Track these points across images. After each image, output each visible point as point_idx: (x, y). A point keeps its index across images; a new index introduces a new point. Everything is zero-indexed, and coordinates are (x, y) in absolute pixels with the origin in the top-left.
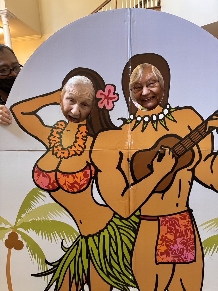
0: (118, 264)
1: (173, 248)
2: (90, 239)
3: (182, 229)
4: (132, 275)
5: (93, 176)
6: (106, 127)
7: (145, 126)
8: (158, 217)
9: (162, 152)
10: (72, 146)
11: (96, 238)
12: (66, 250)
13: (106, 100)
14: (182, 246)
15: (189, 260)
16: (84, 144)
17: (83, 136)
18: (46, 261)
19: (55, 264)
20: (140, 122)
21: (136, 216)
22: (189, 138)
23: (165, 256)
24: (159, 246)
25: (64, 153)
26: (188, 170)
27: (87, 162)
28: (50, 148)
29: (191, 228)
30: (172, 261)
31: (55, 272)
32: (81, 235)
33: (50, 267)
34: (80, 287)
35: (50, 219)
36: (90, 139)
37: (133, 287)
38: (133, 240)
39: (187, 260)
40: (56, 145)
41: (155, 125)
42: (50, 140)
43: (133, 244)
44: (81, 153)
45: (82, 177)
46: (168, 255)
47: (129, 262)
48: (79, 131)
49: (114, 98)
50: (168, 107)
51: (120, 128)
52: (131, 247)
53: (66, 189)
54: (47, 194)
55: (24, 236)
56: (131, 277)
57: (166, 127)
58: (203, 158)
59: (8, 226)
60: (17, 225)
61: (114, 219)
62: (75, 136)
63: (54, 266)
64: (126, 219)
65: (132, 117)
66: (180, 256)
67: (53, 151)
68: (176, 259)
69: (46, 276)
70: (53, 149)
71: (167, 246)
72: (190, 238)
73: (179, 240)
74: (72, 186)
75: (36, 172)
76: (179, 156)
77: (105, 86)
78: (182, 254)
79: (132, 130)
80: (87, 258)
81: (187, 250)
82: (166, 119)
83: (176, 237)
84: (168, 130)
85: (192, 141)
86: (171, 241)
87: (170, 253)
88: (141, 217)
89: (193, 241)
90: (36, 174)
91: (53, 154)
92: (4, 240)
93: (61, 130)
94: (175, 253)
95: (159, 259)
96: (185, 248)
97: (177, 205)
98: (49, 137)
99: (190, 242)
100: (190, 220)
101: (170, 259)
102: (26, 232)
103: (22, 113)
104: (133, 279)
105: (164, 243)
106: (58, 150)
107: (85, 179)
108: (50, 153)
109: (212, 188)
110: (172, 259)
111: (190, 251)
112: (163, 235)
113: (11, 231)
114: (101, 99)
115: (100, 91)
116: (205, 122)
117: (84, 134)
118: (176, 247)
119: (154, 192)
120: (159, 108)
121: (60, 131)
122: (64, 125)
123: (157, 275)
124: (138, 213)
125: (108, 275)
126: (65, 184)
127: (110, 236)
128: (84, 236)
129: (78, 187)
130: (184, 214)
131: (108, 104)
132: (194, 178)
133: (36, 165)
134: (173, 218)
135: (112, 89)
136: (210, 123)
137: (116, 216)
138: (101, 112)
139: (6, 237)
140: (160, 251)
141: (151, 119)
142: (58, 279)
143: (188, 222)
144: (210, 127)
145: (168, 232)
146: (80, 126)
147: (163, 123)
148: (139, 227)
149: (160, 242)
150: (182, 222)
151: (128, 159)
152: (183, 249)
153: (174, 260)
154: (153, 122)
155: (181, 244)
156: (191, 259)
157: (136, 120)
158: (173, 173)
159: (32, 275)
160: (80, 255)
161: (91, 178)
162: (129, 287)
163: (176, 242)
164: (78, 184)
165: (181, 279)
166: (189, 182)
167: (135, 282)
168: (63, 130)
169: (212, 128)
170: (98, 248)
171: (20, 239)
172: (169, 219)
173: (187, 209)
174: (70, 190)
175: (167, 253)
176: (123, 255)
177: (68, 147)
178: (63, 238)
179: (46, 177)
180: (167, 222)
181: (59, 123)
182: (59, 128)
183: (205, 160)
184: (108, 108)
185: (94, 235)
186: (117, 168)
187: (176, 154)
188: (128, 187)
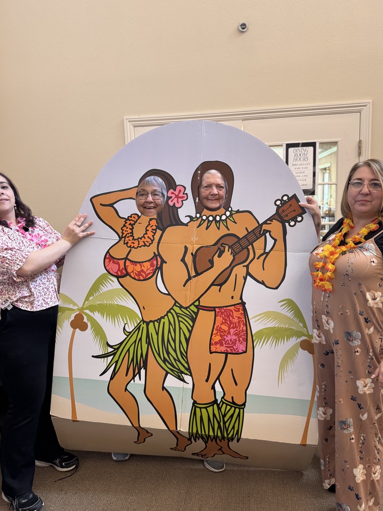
0: (175, 351)
1: (227, 339)
2: (151, 324)
3: (236, 320)
4: (187, 363)
5: (158, 266)
6: (174, 223)
7: (209, 224)
8: (215, 308)
9: (222, 249)
10: (142, 237)
11: (156, 324)
12: (128, 334)
13: (176, 199)
14: (234, 337)
15: (241, 351)
16: (153, 236)
17: (152, 229)
18: (108, 344)
19: (116, 347)
20: (205, 220)
21: (195, 306)
22: (246, 238)
23: (218, 345)
24: (214, 335)
25: (134, 243)
26: (244, 266)
27: (154, 253)
28: (122, 237)
29: (244, 320)
30: (225, 351)
31: (114, 354)
32: (143, 320)
33: (110, 350)
34: (136, 371)
35: (116, 303)
36: (159, 232)
37: (186, 374)
38: (190, 328)
39: (238, 351)
40: (128, 235)
41: (218, 224)
42: (123, 230)
43: (190, 332)
44: (150, 244)
45: (149, 267)
46: (222, 345)
47: (186, 350)
48: (149, 224)
49: (184, 197)
50: (230, 209)
51: (186, 225)
52: (187, 335)
53: (133, 276)
54: (115, 279)
55: (89, 318)
56: (186, 365)
57: (227, 227)
58: (256, 257)
59: (75, 308)
60: (84, 307)
61: (175, 308)
62: (146, 228)
63: (115, 349)
64: (186, 308)
65: (198, 215)
66: (232, 347)
67: (125, 240)
68: (229, 349)
69: (106, 358)
70: (125, 238)
71: (221, 336)
72: (243, 330)
73: (232, 331)
74: (139, 274)
75: (108, 258)
76: (237, 254)
77: (176, 186)
78: (235, 345)
79: (197, 227)
80: (146, 343)
81: (239, 341)
82: (228, 219)
83: (229, 328)
84: (229, 230)
85: (248, 241)
86: (225, 332)
87: (224, 342)
88: (199, 307)
89: (245, 332)
90: (107, 260)
91: (124, 244)
92: (70, 321)
93: (134, 222)
94: (229, 344)
95: (213, 349)
96: (237, 339)
97: (232, 298)
98: (123, 227)
99: (242, 334)
100: (243, 312)
101: (223, 349)
102: (91, 314)
103: (101, 204)
104: (187, 367)
105: (219, 333)
106: (129, 240)
107: (151, 269)
108: (122, 242)
109: (263, 283)
110: (225, 349)
111: (242, 342)
112: (218, 326)
113: (78, 313)
114: (172, 197)
115: (172, 191)
116: (261, 226)
117: (154, 227)
118: (228, 338)
119: (212, 284)
120: (222, 210)
121: (132, 222)
122: (137, 218)
123: (210, 364)
124: (197, 303)
125: (165, 361)
126: (133, 272)
127: (170, 323)
128: (145, 322)
129: (144, 275)
130: (238, 306)
131: (178, 202)
132: (248, 274)
133: (108, 252)
134: (228, 309)
135: (183, 189)
136: (265, 227)
137: (177, 304)
138: (171, 208)
139: (72, 318)
140: (215, 341)
141: (214, 218)
142: (117, 362)
143: (241, 314)
144: (264, 230)
145: (223, 323)
146: (151, 220)
147: (225, 224)
148: (196, 316)
149: (215, 332)
150: (236, 314)
151: (192, 254)
152: (236, 340)
153: (227, 350)
154: (217, 222)
155: (234, 335)
156: (242, 350)
157: (202, 218)
158: (231, 268)
159: (93, 356)
160: (141, 339)
161: (157, 268)
162: (183, 375)
163: (229, 333)
164: (145, 273)
165: (232, 369)
166: (244, 276)
167: (189, 369)
168: (135, 222)
169: (267, 231)
170: (157, 334)
171: (85, 320)
172: (224, 310)
173: (240, 301)
174: (136, 277)
175: (220, 343)
176: (180, 342)
177: (139, 238)
178: (125, 322)
179: (116, 263)
180: (222, 313)
181: (133, 216)
182: (132, 220)
183: (258, 258)
184: (177, 205)
185: (155, 321)
186: (181, 261)
187: (234, 251)
188: (190, 278)
